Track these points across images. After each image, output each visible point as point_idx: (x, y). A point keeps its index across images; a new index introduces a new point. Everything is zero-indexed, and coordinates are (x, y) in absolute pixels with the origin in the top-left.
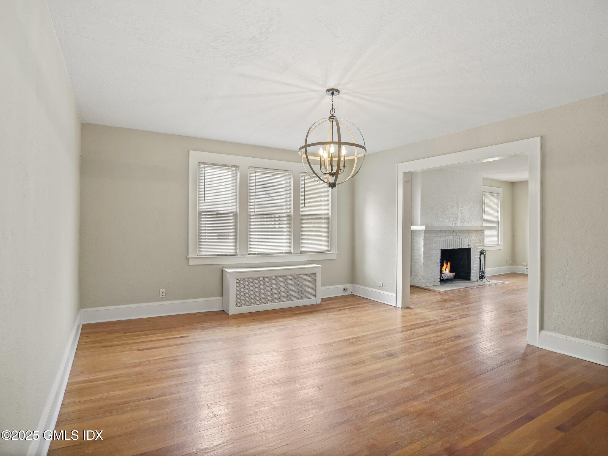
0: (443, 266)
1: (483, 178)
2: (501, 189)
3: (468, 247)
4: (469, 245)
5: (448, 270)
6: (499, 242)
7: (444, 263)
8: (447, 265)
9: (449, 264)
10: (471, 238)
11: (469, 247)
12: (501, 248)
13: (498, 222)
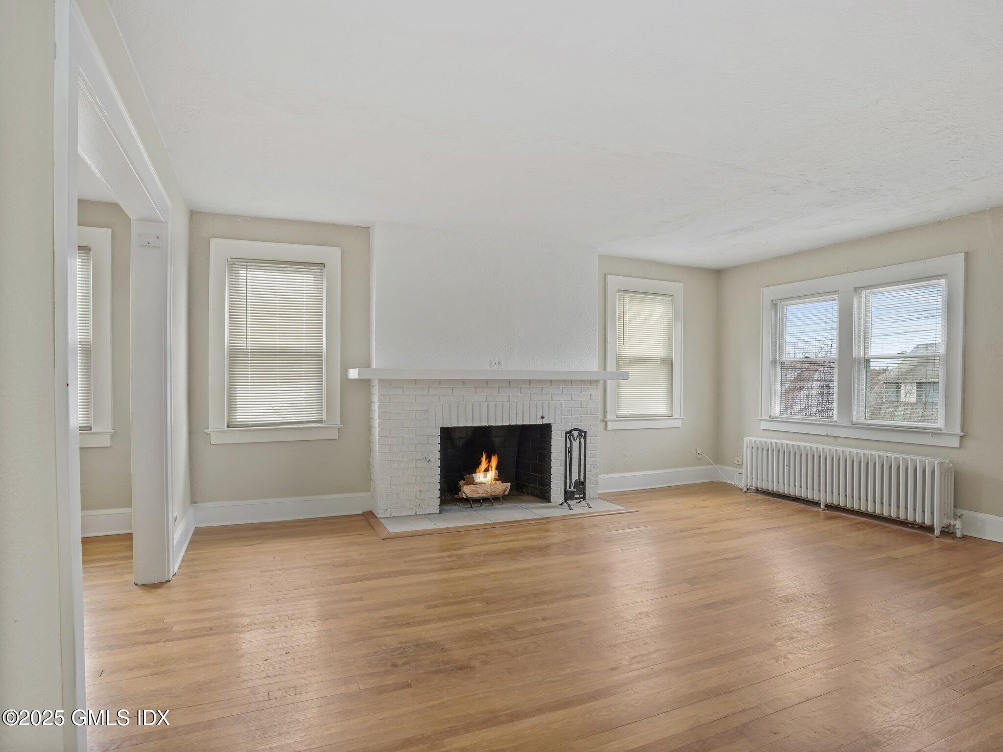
0: (480, 464)
1: (601, 257)
2: (680, 285)
3: (540, 422)
4: (543, 417)
5: (492, 474)
6: (671, 410)
7: (482, 457)
8: (489, 462)
9: (494, 461)
10: (552, 400)
11: (545, 421)
12: (678, 424)
13: (669, 363)
